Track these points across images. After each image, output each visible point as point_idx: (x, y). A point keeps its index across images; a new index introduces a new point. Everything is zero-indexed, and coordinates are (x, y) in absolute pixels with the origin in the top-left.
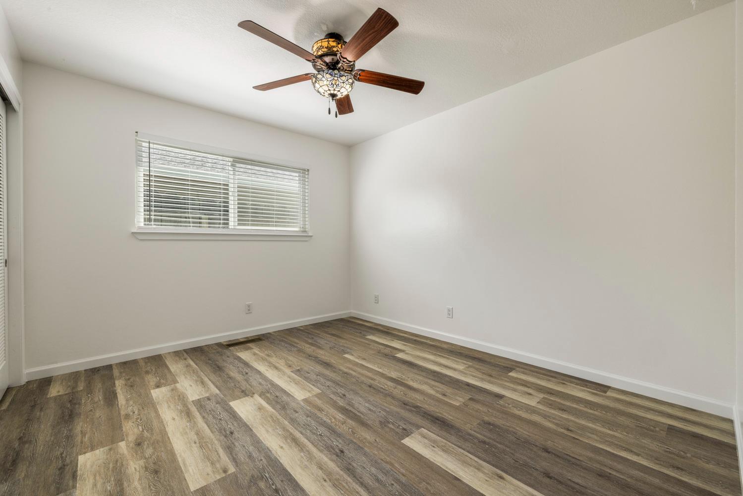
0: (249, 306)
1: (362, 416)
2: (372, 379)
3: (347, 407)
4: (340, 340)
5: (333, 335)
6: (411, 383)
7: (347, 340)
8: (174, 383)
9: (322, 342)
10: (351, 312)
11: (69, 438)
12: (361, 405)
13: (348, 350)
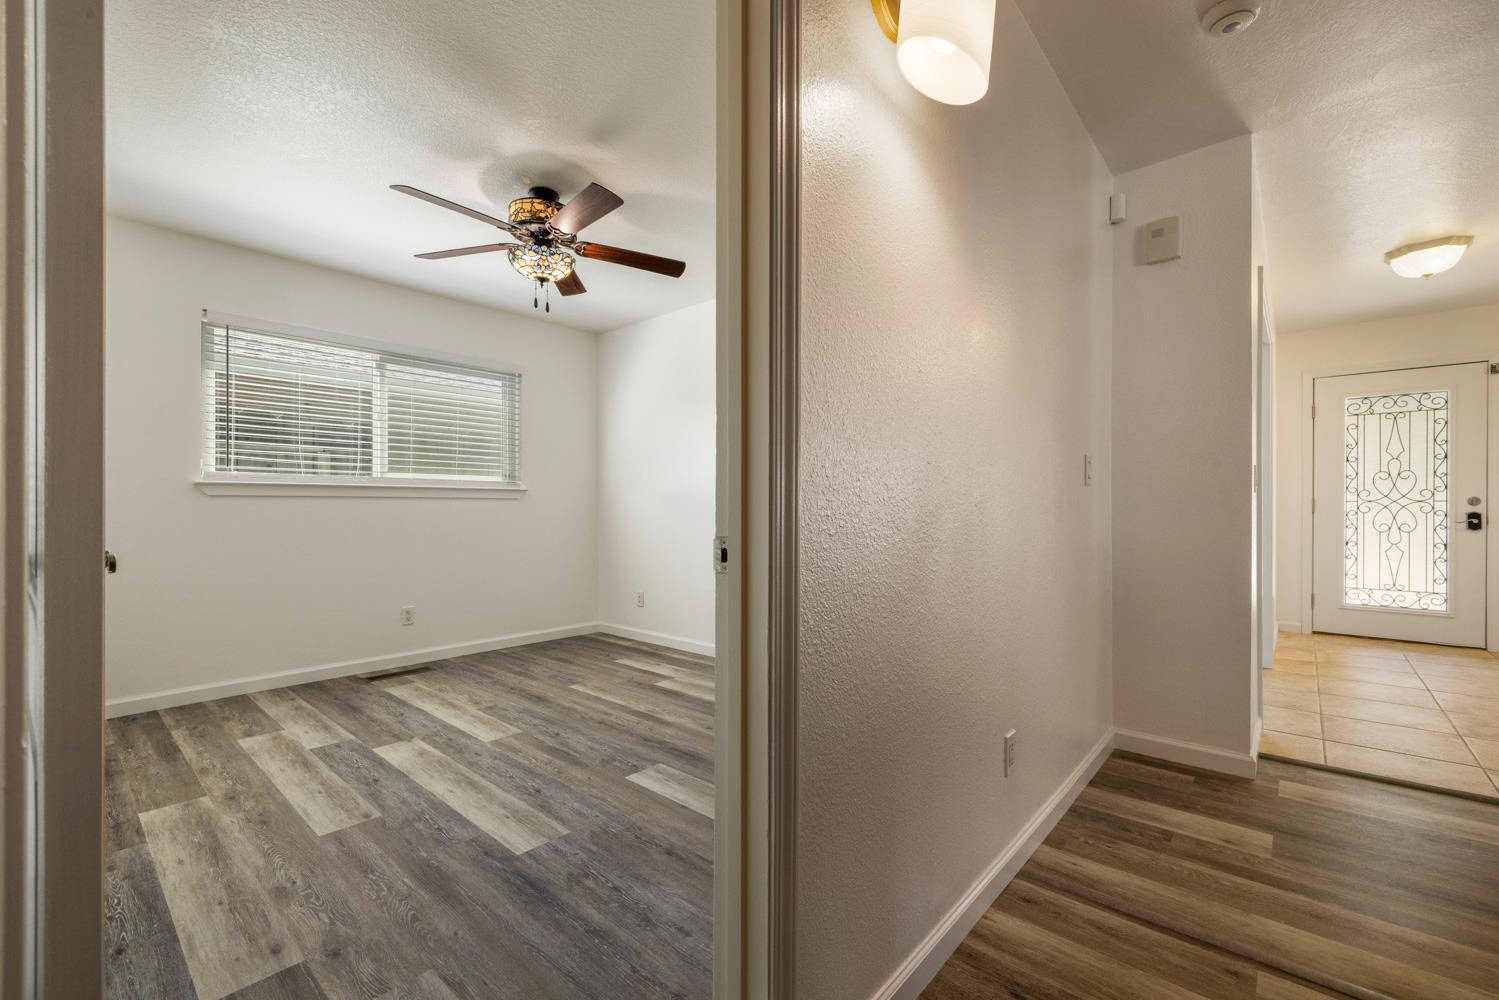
0: (408, 613)
1: (578, 755)
2: (606, 714)
3: (558, 747)
4: (569, 666)
5: (559, 659)
6: (667, 717)
7: (581, 666)
8: (278, 730)
9: (537, 670)
10: (598, 625)
11: (113, 797)
12: (579, 743)
13: (580, 680)
